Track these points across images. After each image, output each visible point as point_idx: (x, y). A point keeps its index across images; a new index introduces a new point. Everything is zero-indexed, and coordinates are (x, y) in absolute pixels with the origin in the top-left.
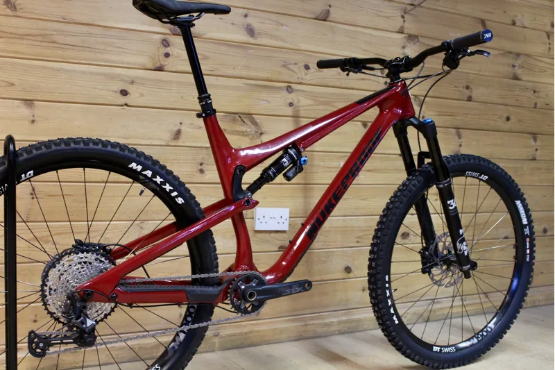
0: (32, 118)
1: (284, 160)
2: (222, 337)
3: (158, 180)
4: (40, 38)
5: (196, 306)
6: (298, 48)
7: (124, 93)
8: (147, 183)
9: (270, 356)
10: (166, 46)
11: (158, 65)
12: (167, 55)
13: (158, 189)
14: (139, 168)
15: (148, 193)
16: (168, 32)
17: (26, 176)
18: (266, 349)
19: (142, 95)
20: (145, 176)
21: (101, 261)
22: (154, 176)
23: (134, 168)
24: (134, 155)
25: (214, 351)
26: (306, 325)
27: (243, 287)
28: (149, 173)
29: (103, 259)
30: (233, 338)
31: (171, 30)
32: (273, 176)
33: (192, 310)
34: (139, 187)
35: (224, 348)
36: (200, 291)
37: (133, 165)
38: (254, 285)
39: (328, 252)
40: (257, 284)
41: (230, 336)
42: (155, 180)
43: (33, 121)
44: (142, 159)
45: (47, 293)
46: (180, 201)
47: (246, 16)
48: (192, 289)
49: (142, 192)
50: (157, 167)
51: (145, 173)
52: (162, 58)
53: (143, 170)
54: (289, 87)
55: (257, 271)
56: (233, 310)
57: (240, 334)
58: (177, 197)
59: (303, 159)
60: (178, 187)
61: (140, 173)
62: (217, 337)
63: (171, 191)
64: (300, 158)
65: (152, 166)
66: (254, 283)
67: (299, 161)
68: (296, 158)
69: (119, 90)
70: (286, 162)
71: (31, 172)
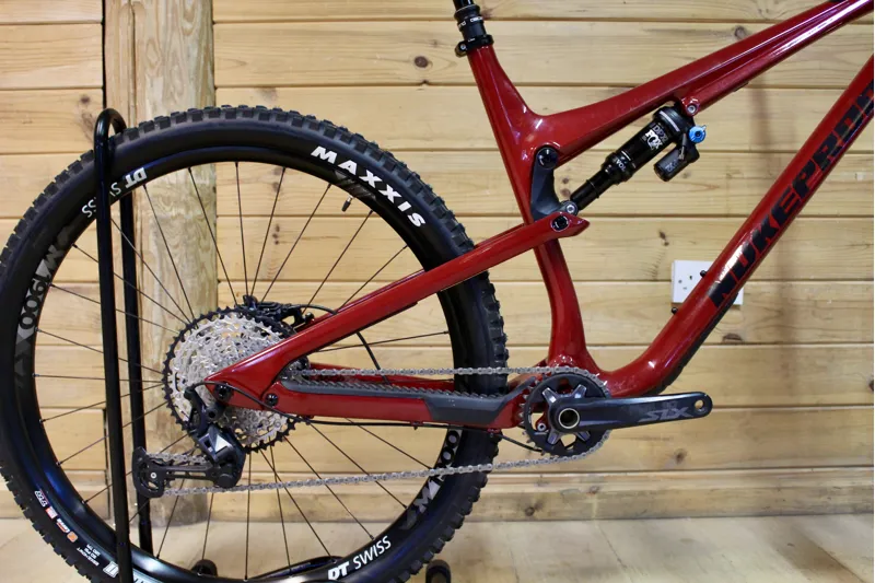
1: (651, 133)
2: (604, 496)
3: (371, 178)
5: (460, 432)
7: (421, 62)
8: (352, 185)
9: (687, 541)
13: (374, 197)
14: (332, 157)
15: (359, 206)
17: (133, 179)
18: (690, 527)
19: (453, 64)
20: (345, 171)
21: (265, 334)
22: (362, 170)
23: (323, 157)
24: (320, 134)
25: (589, 519)
26: (779, 489)
27: (553, 400)
28: (351, 166)
29: (268, 330)
30: (627, 499)
32: (623, 168)
33: (453, 439)
34: (339, 195)
35: (606, 516)
36: (456, 401)
37: (319, 152)
38: (578, 396)
39: (832, 349)
40: (586, 396)
41: (620, 495)
42: (364, 178)
44: (337, 140)
45: (172, 386)
46: (417, 220)
48: (442, 396)
49: (347, 205)
50: (367, 155)
51: (344, 166)
53: (340, 159)
54: (741, 29)
55: (593, 368)
56: (532, 444)
57: (642, 493)
58: (410, 212)
59: (694, 130)
60: (412, 192)
61: (335, 166)
62: (596, 496)
63: (398, 201)
64: (686, 129)
65: (358, 153)
66: (579, 392)
67: (685, 135)
68: (678, 130)
69: (412, 59)
70: (654, 138)
71: (141, 170)
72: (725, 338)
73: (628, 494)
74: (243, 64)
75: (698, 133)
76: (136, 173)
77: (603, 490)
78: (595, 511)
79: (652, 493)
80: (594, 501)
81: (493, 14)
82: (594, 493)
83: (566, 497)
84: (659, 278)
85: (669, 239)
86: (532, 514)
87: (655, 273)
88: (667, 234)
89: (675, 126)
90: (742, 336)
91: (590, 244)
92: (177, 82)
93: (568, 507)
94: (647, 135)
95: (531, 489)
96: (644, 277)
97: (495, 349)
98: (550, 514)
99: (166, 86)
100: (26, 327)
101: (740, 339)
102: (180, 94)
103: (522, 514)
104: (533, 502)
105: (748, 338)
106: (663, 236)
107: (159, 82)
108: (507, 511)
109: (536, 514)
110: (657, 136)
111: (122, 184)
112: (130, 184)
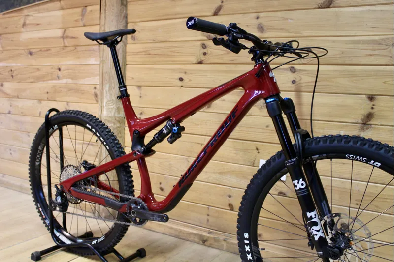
0: (140, 95)
2: (228, 243)
3: (98, 134)
4: (144, 53)
6: (302, 35)
7: (181, 79)
8: (96, 135)
10: (204, 48)
11: (200, 60)
12: (205, 54)
14: (90, 127)
15: (99, 141)
16: (206, 38)
19: (190, 80)
22: (96, 132)
24: (87, 121)
25: (222, 250)
27: (133, 207)
31: (207, 37)
32: (156, 139)
35: (228, 251)
37: (87, 125)
43: (141, 97)
44: (91, 123)
46: (107, 147)
47: (258, 18)
48: (108, 199)
49: (96, 140)
50: (97, 128)
52: (202, 56)
54: (293, 68)
58: (106, 145)
61: (91, 130)
63: (104, 141)
65: (95, 127)
66: (140, 206)
69: (178, 78)
70: (164, 130)
71: (56, 126)
72: (279, 193)
74: (133, 78)
75: (174, 130)
77: (228, 241)
78: (225, 247)
80: (224, 244)
81: (204, 62)
82: (225, 241)
83: (216, 240)
84: (255, 165)
85: (259, 151)
86: (204, 243)
87: (254, 163)
88: (259, 149)
89: (169, 127)
90: (286, 193)
91: (231, 149)
92: (113, 85)
93: (216, 244)
95: (205, 234)
96: (249, 164)
98: (211, 244)
99: (110, 86)
101: (284, 194)
102: (114, 89)
103: (201, 242)
104: (205, 239)
105: (289, 195)
106: (257, 149)
107: (108, 85)
108: (197, 240)
109: (206, 243)
111: (53, 129)
112: (55, 129)
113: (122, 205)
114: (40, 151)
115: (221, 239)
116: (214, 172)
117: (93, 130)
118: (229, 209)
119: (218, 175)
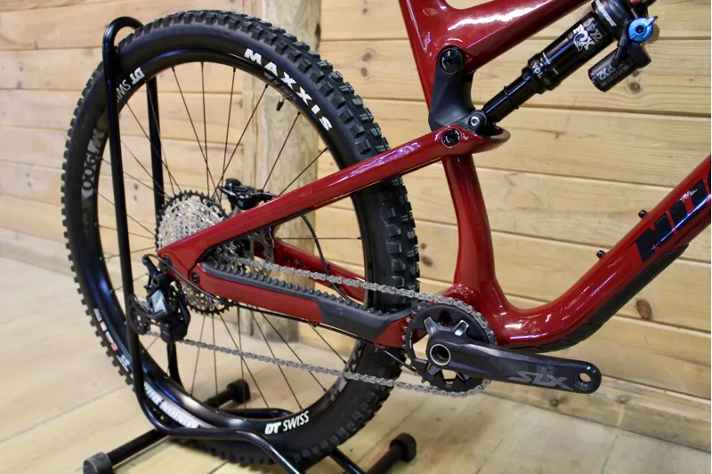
0: (363, 6)
2: (632, 408)
3: (288, 80)
8: (279, 85)
13: (295, 99)
15: (290, 106)
17: (135, 77)
20: (271, 73)
22: (280, 72)
23: (253, 58)
24: (249, 36)
25: (613, 426)
27: (433, 330)
30: (657, 418)
32: (540, 74)
35: (630, 428)
38: (458, 333)
40: (466, 335)
41: (651, 412)
42: (284, 80)
43: (365, 11)
44: (262, 42)
46: (326, 123)
48: (333, 302)
49: (280, 105)
50: (285, 57)
51: (268, 67)
53: (265, 60)
57: (675, 417)
58: (320, 115)
59: (634, 25)
61: (263, 68)
62: (623, 406)
63: (310, 104)
64: (626, 22)
65: (278, 55)
66: (461, 327)
67: (624, 30)
68: (613, 24)
70: (582, 36)
71: (138, 70)
73: (659, 414)
75: (640, 29)
76: (136, 71)
77: (632, 402)
78: (620, 420)
79: (687, 420)
80: (621, 410)
82: (622, 402)
86: (556, 405)
89: (609, 19)
93: (592, 409)
94: (575, 31)
97: (393, 265)
98: (575, 410)
100: (87, 189)
103: (547, 404)
104: (559, 395)
108: (532, 397)
109: (560, 406)
110: (586, 33)
111: (129, 81)
112: (135, 81)
113: (386, 324)
114: (93, 155)
115: (610, 396)
116: (594, 214)
117: (271, 67)
118: (638, 315)
119: (606, 220)
